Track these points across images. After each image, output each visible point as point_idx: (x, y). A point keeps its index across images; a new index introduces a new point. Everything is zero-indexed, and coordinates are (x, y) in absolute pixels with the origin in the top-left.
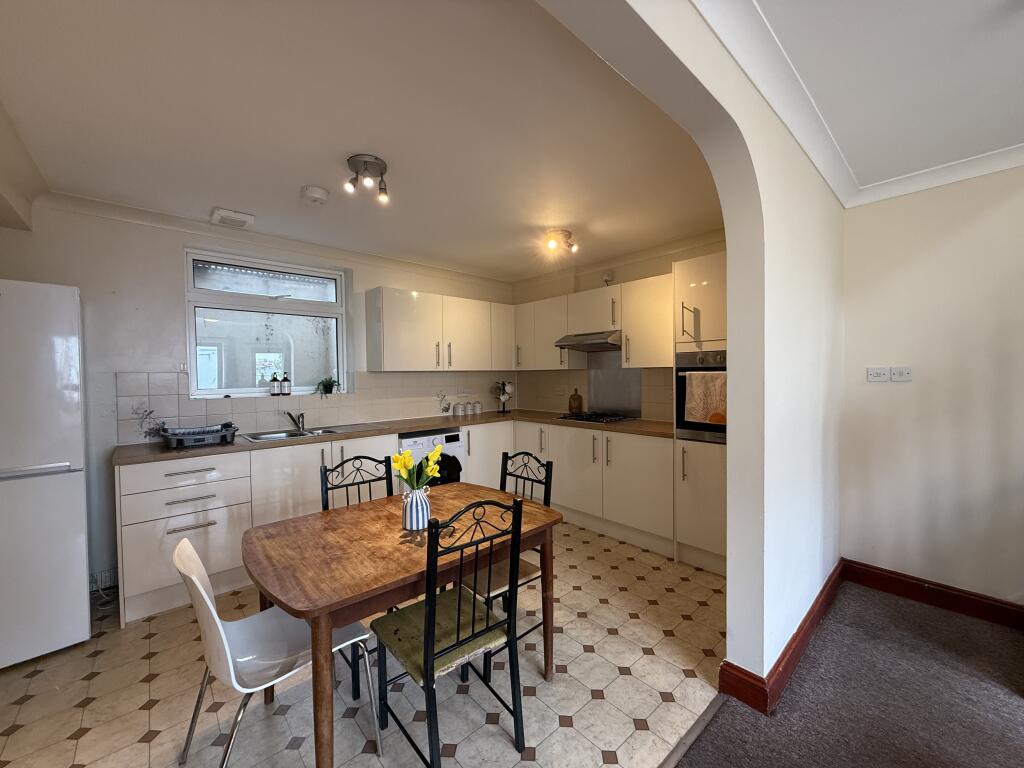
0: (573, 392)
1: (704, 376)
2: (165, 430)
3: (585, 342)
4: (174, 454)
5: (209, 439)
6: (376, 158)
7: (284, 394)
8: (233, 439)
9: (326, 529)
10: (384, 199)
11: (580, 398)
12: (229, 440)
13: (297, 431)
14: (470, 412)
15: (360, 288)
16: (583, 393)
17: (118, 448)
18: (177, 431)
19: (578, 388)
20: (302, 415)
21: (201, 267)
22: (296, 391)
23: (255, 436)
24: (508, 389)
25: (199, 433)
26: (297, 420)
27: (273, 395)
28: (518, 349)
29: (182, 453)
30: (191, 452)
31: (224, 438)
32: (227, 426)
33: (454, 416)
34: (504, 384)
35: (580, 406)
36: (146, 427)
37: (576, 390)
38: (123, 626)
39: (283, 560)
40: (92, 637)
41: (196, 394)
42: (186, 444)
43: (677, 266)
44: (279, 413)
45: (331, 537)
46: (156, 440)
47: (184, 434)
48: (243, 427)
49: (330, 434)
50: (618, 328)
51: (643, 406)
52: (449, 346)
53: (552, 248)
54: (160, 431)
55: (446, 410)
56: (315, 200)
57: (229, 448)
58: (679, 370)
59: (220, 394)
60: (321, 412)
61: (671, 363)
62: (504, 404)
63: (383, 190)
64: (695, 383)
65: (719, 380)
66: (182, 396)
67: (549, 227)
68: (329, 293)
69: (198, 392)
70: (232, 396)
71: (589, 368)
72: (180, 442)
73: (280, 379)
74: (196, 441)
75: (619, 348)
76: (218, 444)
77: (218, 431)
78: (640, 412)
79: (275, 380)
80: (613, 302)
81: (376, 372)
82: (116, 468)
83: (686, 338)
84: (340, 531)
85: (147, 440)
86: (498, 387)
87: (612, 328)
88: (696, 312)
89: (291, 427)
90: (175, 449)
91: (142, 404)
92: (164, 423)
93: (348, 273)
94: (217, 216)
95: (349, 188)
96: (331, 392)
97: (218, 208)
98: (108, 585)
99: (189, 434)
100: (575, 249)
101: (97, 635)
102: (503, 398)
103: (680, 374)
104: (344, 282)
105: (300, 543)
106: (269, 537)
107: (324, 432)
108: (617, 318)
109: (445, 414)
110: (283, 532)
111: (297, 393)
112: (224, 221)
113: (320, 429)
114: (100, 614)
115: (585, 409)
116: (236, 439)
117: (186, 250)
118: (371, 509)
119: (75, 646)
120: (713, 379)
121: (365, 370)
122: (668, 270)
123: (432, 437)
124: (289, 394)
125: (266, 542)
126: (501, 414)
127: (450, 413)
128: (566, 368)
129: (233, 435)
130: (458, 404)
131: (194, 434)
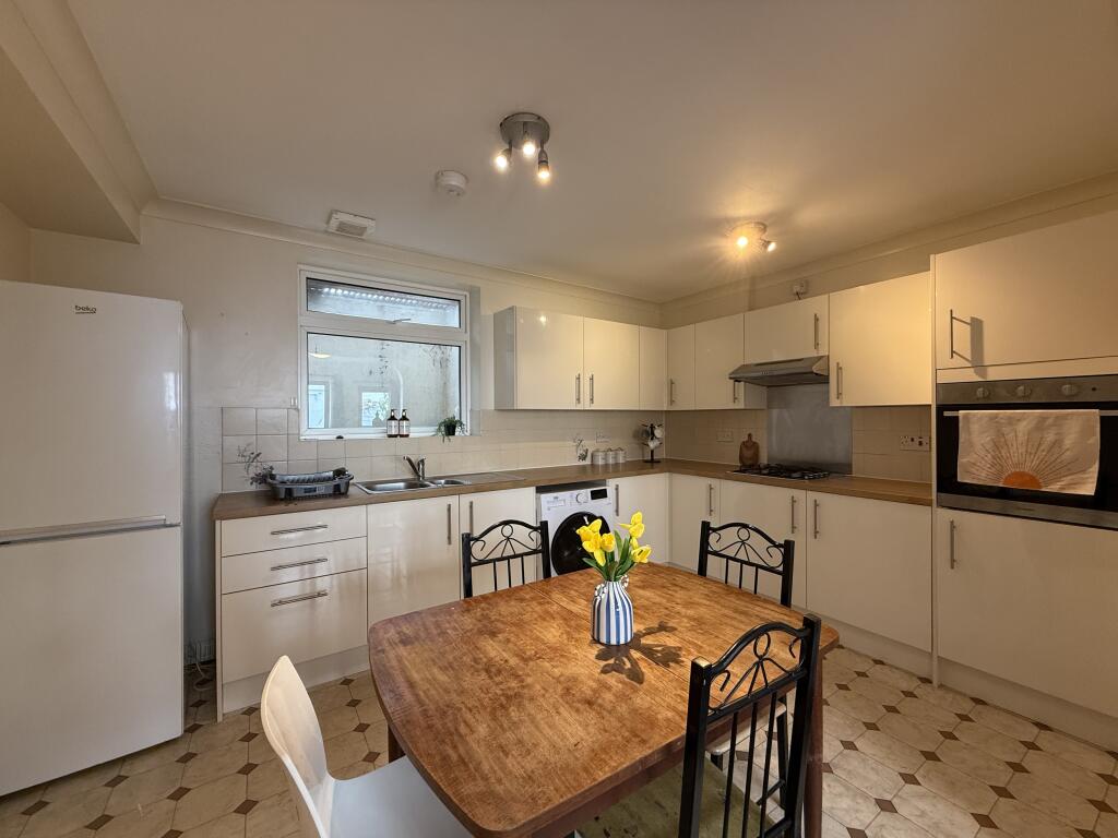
0: (746, 439)
1: (992, 418)
2: (273, 477)
3: (776, 373)
4: (282, 506)
5: (321, 489)
6: (539, 118)
7: (402, 436)
8: (347, 490)
9: (480, 632)
10: (544, 176)
11: (755, 447)
12: (343, 490)
13: (417, 483)
14: (611, 461)
15: (488, 310)
16: (761, 439)
17: (222, 496)
18: (286, 478)
19: (753, 434)
20: (422, 461)
21: (315, 286)
22: (416, 432)
23: (370, 486)
24: (658, 433)
25: (309, 481)
26: (416, 467)
27: (390, 436)
28: (672, 383)
29: (291, 506)
30: (301, 505)
31: (337, 487)
32: (340, 473)
33: (592, 465)
34: (652, 427)
35: (756, 455)
36: (253, 471)
37: (750, 435)
38: (220, 719)
39: (433, 692)
40: (185, 731)
41: (306, 435)
42: (295, 495)
43: (939, 261)
44: (396, 458)
45: (493, 649)
46: (263, 488)
47: (293, 481)
48: (359, 473)
49: (454, 485)
50: (823, 352)
51: (854, 457)
52: (592, 379)
53: (742, 246)
54: (266, 478)
55: (583, 457)
56: (451, 189)
57: (342, 501)
58: (941, 409)
59: (331, 434)
60: (443, 459)
61: (926, 397)
62: (652, 452)
63: (542, 161)
64: (975, 427)
65: (1025, 423)
66: (291, 437)
67: (738, 219)
68: (452, 318)
69: (309, 432)
70: (345, 437)
71: (769, 407)
72: (289, 492)
73: (399, 417)
74: (306, 491)
75: (823, 379)
76: (330, 496)
77: (329, 479)
78: (850, 466)
79: (393, 418)
80: (817, 320)
81: (506, 409)
82: (218, 522)
83: (957, 362)
84: (500, 636)
85: (254, 488)
86: (647, 432)
87: (814, 354)
88: (976, 326)
89: (409, 476)
90: (282, 500)
91: (248, 445)
92: (272, 468)
93: (474, 293)
94: (334, 224)
95: (501, 162)
96: (454, 434)
97: (337, 211)
98: (207, 658)
99: (298, 481)
100: (772, 247)
101: (190, 729)
102: (652, 445)
103: (946, 414)
104: (469, 302)
105: (451, 658)
106: (405, 641)
107: (447, 483)
108: (823, 339)
109: (582, 463)
110: (423, 635)
111: (416, 435)
112: (342, 228)
113: (441, 478)
114: (197, 698)
115: (764, 460)
116: (351, 489)
117: (302, 267)
118: (533, 599)
119: (167, 742)
120: (1011, 421)
121: (492, 406)
122: (924, 266)
123: (575, 492)
124: (407, 436)
125: (402, 650)
126: (649, 464)
127: (588, 462)
128: (743, 407)
129: (348, 484)
130: (598, 451)
131: (304, 482)
